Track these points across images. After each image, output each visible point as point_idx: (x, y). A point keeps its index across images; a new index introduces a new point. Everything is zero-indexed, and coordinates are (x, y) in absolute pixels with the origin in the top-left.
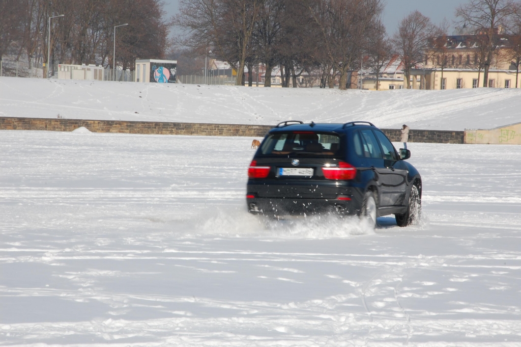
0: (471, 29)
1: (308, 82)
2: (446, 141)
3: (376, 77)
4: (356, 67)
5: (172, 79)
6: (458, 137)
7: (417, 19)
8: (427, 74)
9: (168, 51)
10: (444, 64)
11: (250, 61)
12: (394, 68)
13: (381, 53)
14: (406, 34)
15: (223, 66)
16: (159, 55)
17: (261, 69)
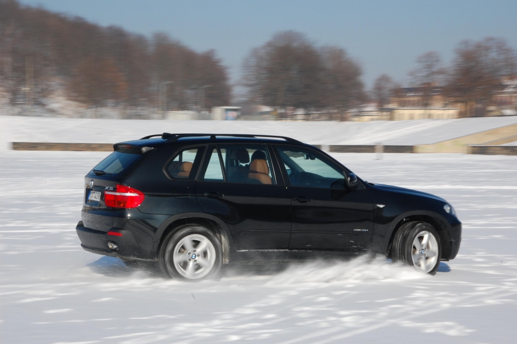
0: (417, 84)
6: (409, 149)
9: (235, 100)
15: (266, 109)
17: (289, 111)
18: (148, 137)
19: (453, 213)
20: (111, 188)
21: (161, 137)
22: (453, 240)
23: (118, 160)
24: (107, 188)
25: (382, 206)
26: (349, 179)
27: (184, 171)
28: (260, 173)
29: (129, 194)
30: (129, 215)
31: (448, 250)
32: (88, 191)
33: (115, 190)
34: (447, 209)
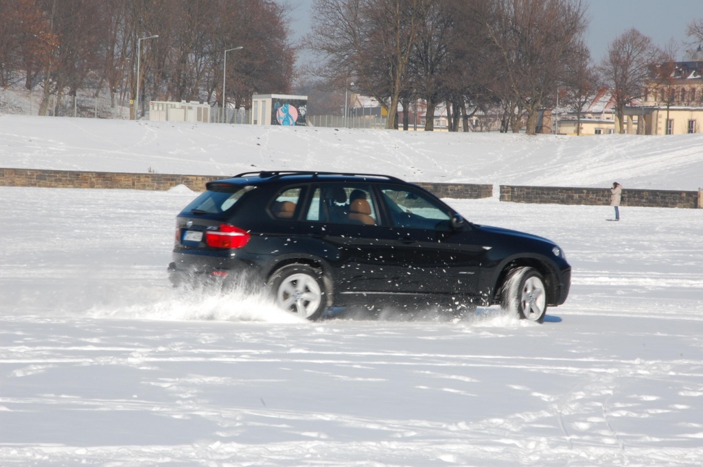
1: (484, 125)
2: (673, 205)
3: (577, 118)
4: (550, 105)
5: (301, 121)
6: (690, 200)
7: (634, 39)
8: (647, 113)
9: (295, 83)
10: (671, 100)
11: (406, 96)
12: (602, 105)
13: (584, 86)
14: (619, 61)
15: (369, 102)
16: (284, 89)
17: (420, 107)
18: (240, 176)
19: (563, 257)
20: (215, 228)
21: (258, 174)
22: (562, 284)
23: (210, 199)
24: (209, 228)
25: (488, 248)
26: (455, 220)
27: (285, 211)
28: (362, 213)
29: (233, 234)
30: (233, 255)
31: (556, 294)
32: (183, 230)
33: (219, 230)
34: (556, 252)
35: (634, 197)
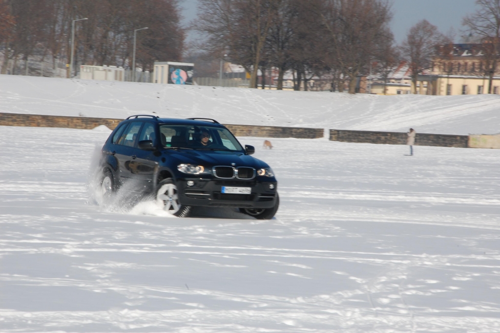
0: (476, 38)
1: (319, 86)
2: (450, 145)
3: (384, 82)
4: (366, 72)
5: (189, 81)
6: (463, 141)
7: (425, 27)
8: (434, 80)
9: (185, 54)
10: (450, 71)
11: (264, 65)
12: (402, 74)
13: (390, 60)
14: (414, 42)
15: (238, 69)
16: (177, 58)
17: (273, 73)
35: (424, 139)
